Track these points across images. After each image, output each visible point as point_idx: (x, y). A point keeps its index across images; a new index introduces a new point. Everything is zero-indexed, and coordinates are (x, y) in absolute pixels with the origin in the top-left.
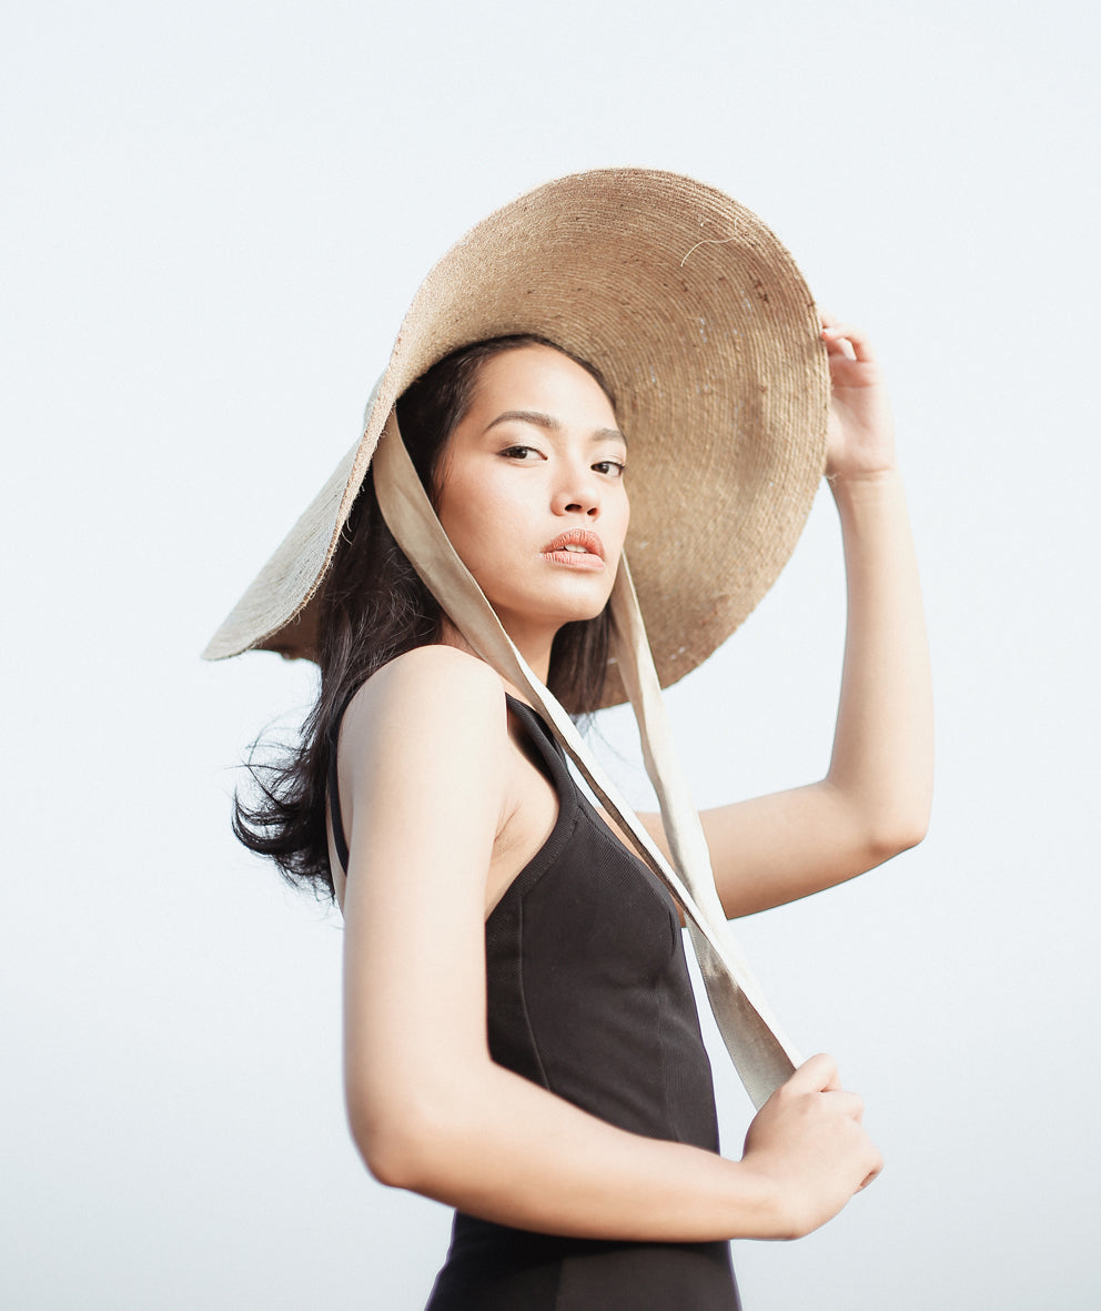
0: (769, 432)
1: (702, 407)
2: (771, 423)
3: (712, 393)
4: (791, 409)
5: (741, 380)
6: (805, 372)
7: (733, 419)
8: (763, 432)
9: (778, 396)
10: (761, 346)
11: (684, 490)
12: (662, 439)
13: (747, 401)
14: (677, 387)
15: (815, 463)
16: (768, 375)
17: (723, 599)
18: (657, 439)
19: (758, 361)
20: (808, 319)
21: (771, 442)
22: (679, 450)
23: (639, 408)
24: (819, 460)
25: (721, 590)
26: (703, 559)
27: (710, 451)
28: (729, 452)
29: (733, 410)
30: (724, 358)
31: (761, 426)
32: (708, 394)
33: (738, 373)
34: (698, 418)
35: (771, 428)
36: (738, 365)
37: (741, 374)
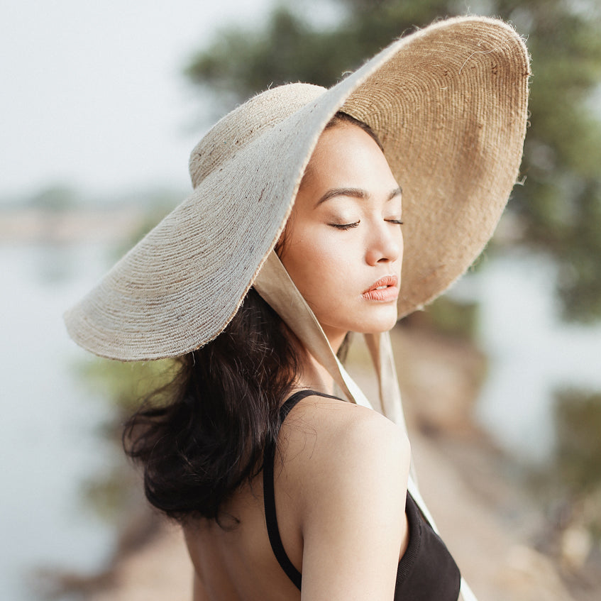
0: (482, 154)
1: (433, 138)
2: (484, 149)
3: (442, 128)
4: (499, 138)
5: (465, 120)
6: (511, 114)
7: (455, 145)
8: (477, 154)
9: (490, 130)
10: (483, 98)
11: (413, 191)
12: (401, 158)
13: (466, 133)
14: (418, 126)
15: (511, 173)
16: (485, 116)
17: (442, 267)
18: (397, 158)
19: (479, 108)
20: (520, 82)
21: (482, 161)
22: (412, 165)
23: (388, 140)
24: (514, 171)
25: (440, 261)
26: (427, 239)
27: (435, 166)
28: (449, 165)
29: (455, 139)
30: (455, 107)
31: (476, 150)
32: (439, 129)
33: (463, 116)
34: (430, 145)
35: (484, 152)
36: (464, 111)
37: (465, 115)
